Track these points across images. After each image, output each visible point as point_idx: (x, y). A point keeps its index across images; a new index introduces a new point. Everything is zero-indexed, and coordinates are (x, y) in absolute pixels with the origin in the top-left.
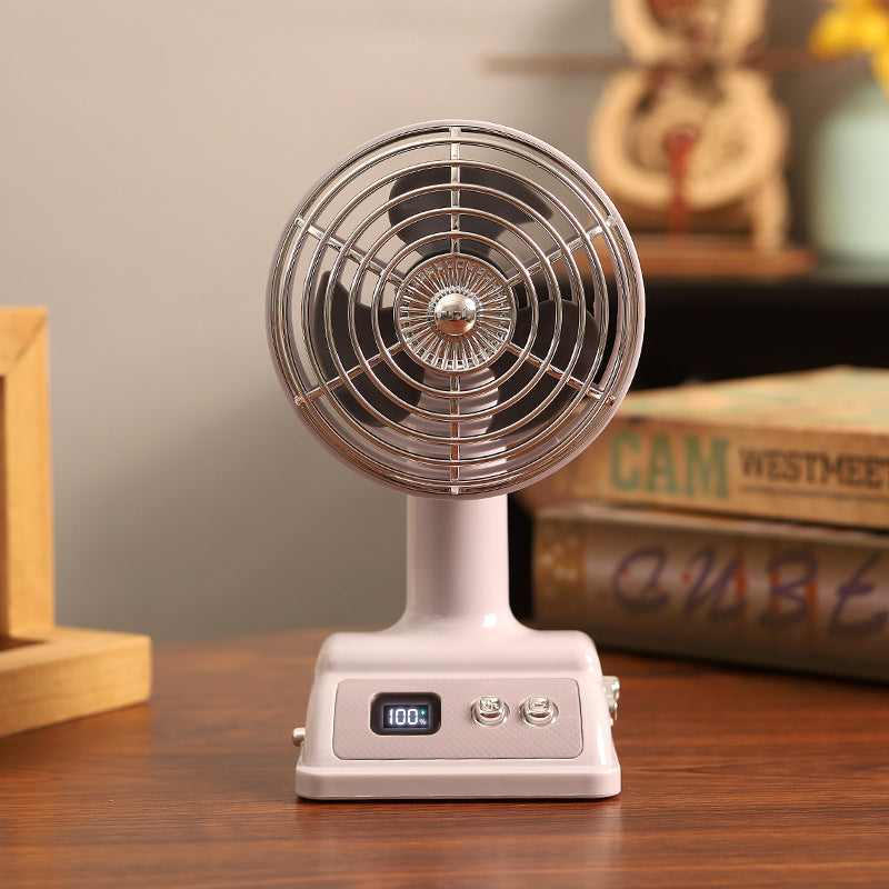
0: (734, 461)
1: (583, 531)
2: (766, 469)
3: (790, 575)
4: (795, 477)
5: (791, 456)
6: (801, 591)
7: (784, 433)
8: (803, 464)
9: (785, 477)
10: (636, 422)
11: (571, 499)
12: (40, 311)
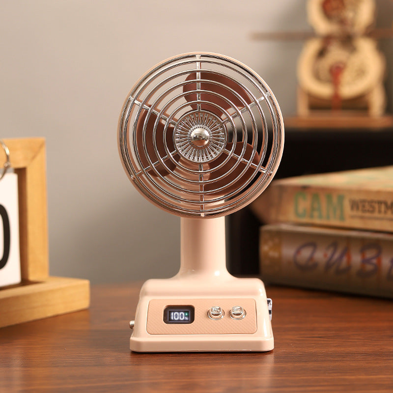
0: (347, 205)
1: (282, 236)
2: (360, 208)
3: (370, 254)
4: (373, 211)
5: (371, 202)
6: (375, 261)
7: (368, 192)
8: (376, 206)
9: (369, 211)
10: (305, 188)
11: (277, 222)
12: (42, 139)
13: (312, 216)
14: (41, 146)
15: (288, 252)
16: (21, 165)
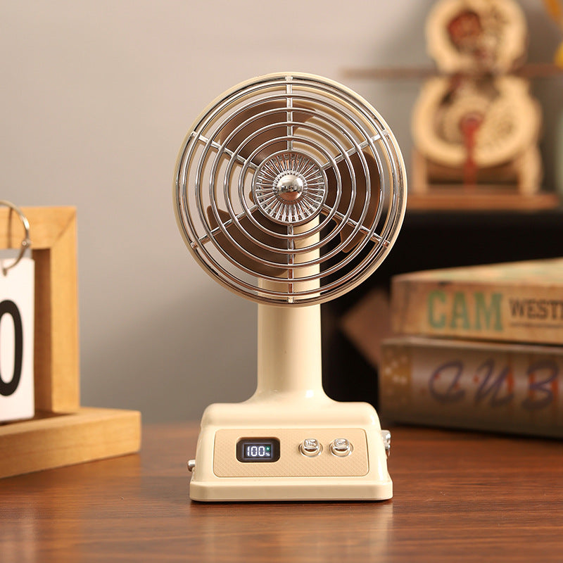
0: (506, 307)
1: (410, 353)
2: (526, 312)
3: (541, 376)
4: (544, 317)
5: (542, 303)
6: (548, 386)
7: (538, 289)
8: (549, 308)
9: (538, 316)
10: (443, 285)
11: (401, 334)
12: (73, 208)
13: (453, 326)
14: (71, 219)
15: (421, 375)
16: (42, 245)
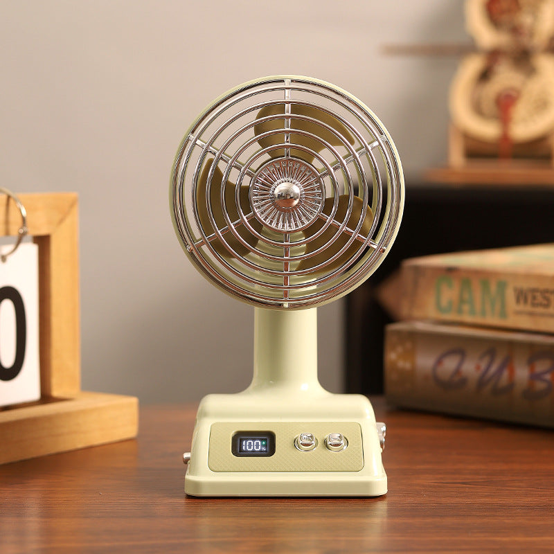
1: (416, 339)
2: (529, 300)
3: (541, 366)
4: (547, 306)
5: (545, 292)
6: (548, 377)
7: (541, 277)
9: (541, 305)
10: (451, 270)
11: (410, 319)
12: (74, 195)
13: (460, 311)
14: (72, 205)
15: (425, 361)
16: (42, 231)
